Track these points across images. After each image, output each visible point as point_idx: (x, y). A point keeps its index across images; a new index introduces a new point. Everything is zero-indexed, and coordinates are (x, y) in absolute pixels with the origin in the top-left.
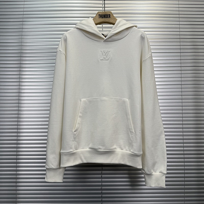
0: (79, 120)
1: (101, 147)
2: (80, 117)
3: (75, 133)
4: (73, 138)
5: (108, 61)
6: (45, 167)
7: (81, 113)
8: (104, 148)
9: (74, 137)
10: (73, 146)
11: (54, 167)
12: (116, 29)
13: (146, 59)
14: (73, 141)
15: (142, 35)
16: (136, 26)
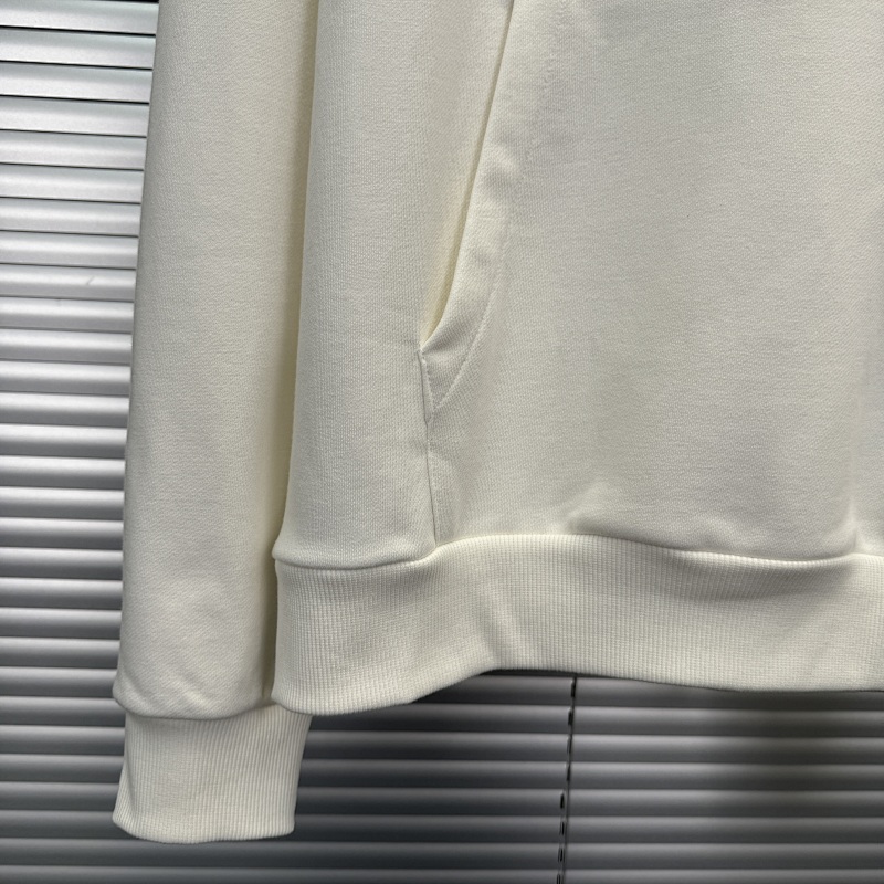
0: (483, 219)
1: (722, 526)
2: (497, 182)
3: (442, 359)
4: (415, 411)
6: (116, 691)
7: (505, 139)
8: (758, 537)
9: (431, 407)
10: (418, 504)
11: (201, 702)
14: (421, 447)
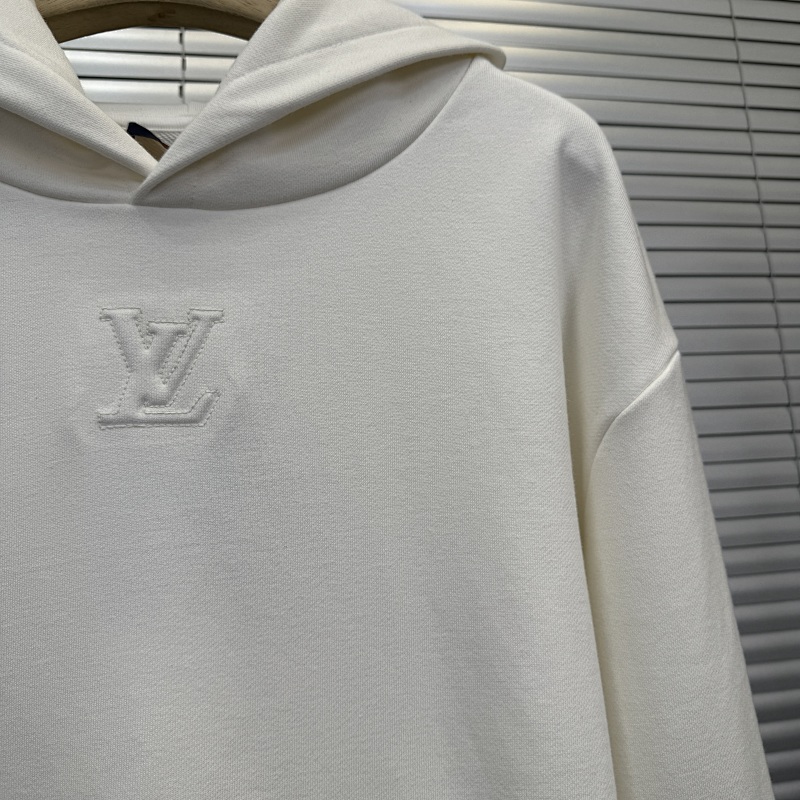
5: (203, 434)
12: (287, 64)
13: (645, 404)
15: (575, 148)
16: (497, 59)
